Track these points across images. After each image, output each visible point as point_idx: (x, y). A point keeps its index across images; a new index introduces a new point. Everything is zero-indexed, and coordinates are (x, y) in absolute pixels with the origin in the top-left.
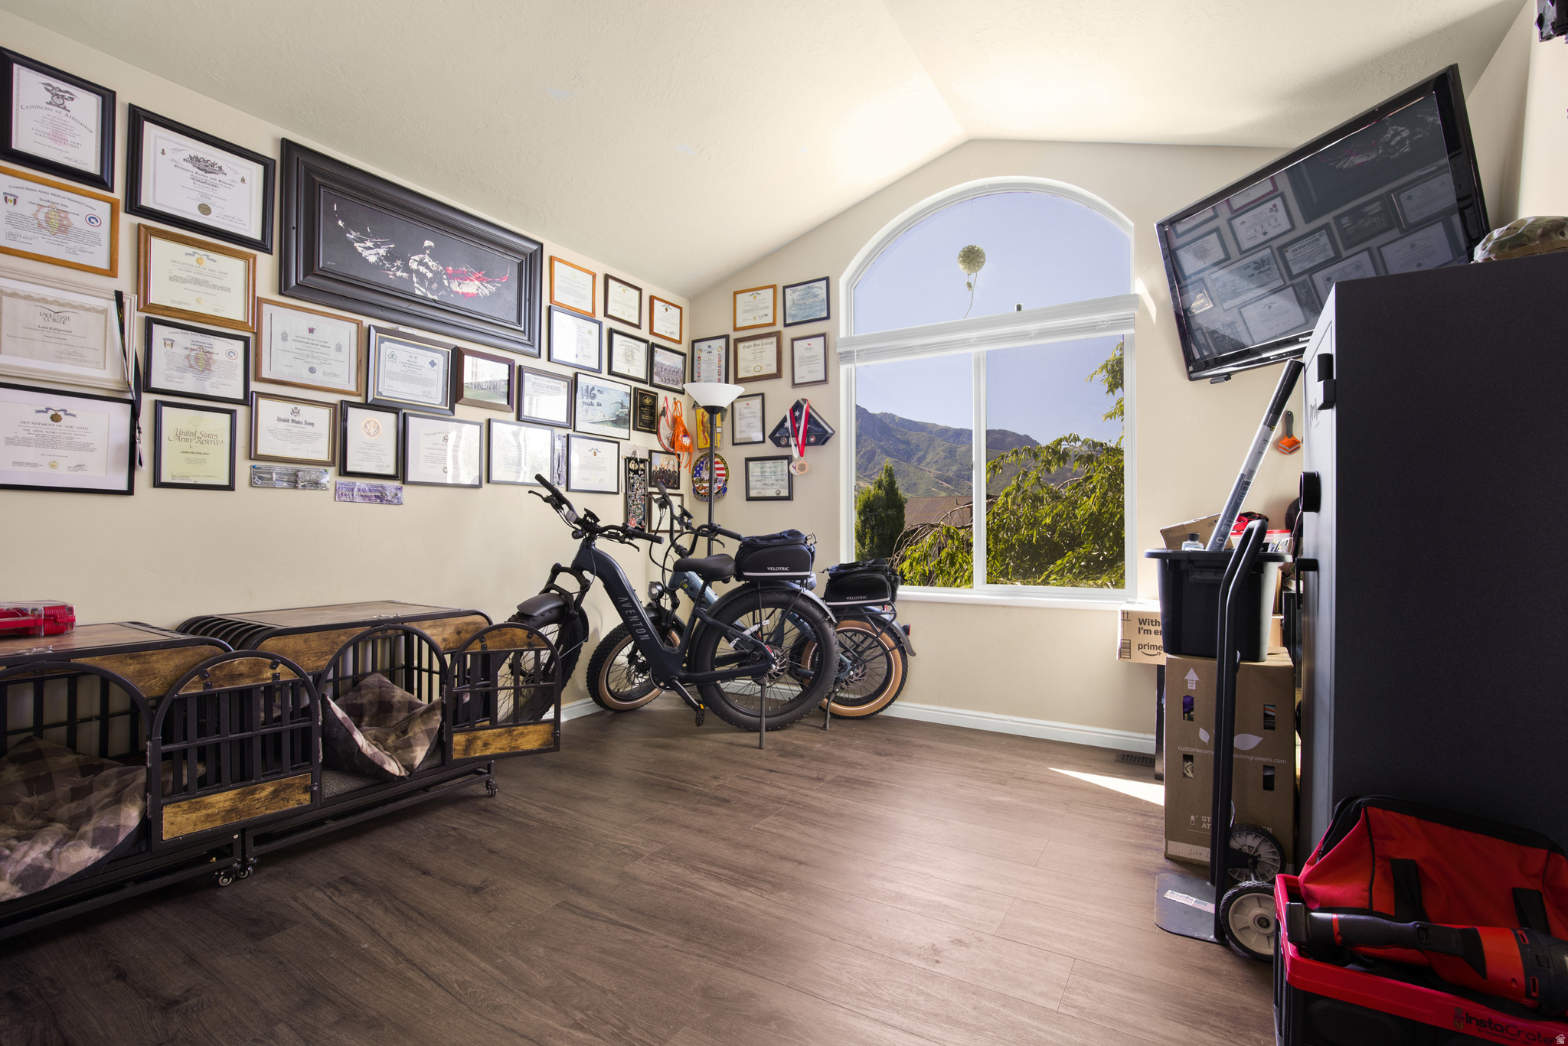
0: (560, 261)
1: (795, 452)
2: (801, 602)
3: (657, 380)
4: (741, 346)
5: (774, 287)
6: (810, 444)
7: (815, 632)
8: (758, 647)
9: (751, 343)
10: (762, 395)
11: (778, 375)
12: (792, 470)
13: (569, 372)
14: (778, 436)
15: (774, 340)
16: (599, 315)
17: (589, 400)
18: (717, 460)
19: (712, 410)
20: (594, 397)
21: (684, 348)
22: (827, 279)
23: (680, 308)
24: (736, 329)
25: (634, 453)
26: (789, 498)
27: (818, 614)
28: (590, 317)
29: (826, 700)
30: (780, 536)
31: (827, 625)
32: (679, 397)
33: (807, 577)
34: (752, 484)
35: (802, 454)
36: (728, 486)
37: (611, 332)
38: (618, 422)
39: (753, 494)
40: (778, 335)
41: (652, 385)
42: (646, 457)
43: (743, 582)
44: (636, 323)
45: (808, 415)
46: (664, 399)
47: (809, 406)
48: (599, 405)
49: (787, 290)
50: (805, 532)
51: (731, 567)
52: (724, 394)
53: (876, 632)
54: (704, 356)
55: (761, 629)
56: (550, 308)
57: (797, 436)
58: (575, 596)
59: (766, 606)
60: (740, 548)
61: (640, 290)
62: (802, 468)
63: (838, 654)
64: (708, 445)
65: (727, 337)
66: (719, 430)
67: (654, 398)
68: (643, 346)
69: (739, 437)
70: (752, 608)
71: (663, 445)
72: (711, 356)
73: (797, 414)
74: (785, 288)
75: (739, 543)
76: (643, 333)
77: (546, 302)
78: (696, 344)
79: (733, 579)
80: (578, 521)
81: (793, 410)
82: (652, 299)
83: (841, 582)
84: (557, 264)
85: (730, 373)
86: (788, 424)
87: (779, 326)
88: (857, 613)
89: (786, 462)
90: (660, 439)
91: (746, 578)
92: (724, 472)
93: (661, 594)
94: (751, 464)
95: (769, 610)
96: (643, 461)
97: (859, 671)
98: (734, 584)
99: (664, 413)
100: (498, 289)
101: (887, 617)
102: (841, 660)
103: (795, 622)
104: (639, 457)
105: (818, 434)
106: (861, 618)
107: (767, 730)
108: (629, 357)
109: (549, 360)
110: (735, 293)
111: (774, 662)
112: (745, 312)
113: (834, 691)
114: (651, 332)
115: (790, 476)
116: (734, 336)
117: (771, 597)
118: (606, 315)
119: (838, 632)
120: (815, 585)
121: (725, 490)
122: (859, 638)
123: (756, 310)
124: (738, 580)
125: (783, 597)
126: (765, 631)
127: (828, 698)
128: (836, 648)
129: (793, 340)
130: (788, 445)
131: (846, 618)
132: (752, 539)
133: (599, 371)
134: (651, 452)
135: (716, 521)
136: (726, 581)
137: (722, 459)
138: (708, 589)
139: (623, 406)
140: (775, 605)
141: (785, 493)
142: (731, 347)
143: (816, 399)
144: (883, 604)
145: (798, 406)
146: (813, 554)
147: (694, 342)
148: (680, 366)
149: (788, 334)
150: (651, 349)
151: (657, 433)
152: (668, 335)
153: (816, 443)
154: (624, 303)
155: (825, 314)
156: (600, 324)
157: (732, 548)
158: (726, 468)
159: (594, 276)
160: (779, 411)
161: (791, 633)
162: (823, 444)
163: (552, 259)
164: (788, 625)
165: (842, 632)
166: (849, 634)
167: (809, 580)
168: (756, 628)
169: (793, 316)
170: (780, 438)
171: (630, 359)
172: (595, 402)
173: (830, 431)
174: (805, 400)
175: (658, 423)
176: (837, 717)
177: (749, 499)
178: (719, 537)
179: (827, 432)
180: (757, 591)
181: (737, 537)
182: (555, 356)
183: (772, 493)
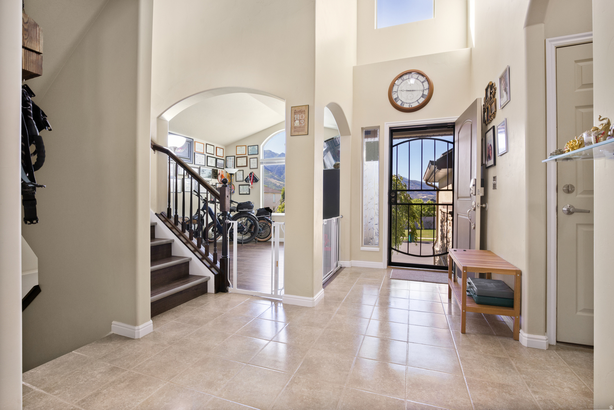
0: (197, 142)
1: (250, 184)
2: (251, 216)
3: (218, 166)
4: (238, 159)
5: (246, 146)
6: (254, 182)
7: (254, 223)
8: (242, 226)
9: (241, 158)
10: (243, 170)
11: (247, 166)
12: (250, 188)
13: (198, 167)
14: (246, 180)
15: (246, 158)
16: (205, 153)
17: (203, 173)
18: (232, 185)
19: (231, 174)
20: (204, 172)
21: (224, 158)
22: (258, 145)
23: (223, 149)
24: (237, 155)
25: (213, 184)
26: (249, 194)
27: (254, 219)
28: (203, 154)
29: (256, 238)
30: (246, 203)
31: (256, 221)
32: (223, 170)
33: (252, 211)
34: (240, 190)
35: (252, 184)
36: (235, 191)
37: (207, 157)
38: (209, 177)
39: (241, 193)
40: (247, 157)
41: (217, 168)
42: (215, 185)
43: (238, 212)
44: (213, 154)
45: (253, 176)
46: (219, 171)
47: (254, 174)
48: (205, 173)
49: (249, 147)
50: (251, 202)
51: (236, 209)
52: (233, 171)
53: (267, 222)
54: (229, 160)
55: (242, 222)
56: (195, 153)
57: (251, 181)
58: (203, 215)
59: (243, 217)
60: (238, 205)
61: (214, 146)
62: (252, 187)
63: (259, 227)
64: (230, 181)
65: (235, 156)
66: (232, 178)
67: (217, 170)
68: (215, 159)
69: (237, 180)
70: (240, 217)
71: (219, 182)
72: (230, 161)
73: (251, 175)
74: (248, 146)
75: (237, 204)
76: (215, 156)
77: (194, 152)
78: (227, 157)
79: (236, 212)
80: (204, 200)
81: (250, 174)
82: (216, 148)
83: (260, 212)
84: (196, 143)
85: (235, 166)
86: (249, 177)
87: (247, 155)
88: (263, 219)
89: (248, 186)
90: (218, 180)
91: (239, 211)
92: (234, 188)
93: (220, 216)
94: (240, 186)
95: (244, 218)
96: (214, 186)
97: (264, 231)
98: (236, 213)
99: (219, 174)
100: (184, 150)
101: (270, 219)
102: (260, 229)
103: (250, 221)
104: (213, 185)
105: (256, 180)
106: (264, 220)
107: (243, 244)
108: (211, 162)
109: (194, 164)
110: (237, 146)
111: (245, 229)
112: (239, 151)
113: (258, 236)
114: (216, 155)
115: (249, 189)
116: (236, 156)
117: (244, 215)
118: (206, 153)
119: (259, 223)
120: (254, 212)
121: (234, 192)
122: (264, 224)
123: (241, 151)
124: (237, 212)
125: (247, 215)
126: (243, 222)
127: (257, 237)
128: (258, 226)
129: (250, 158)
130: (249, 182)
131: (261, 220)
132: (240, 203)
133: (205, 166)
134: (216, 183)
135: (232, 199)
136: (235, 212)
137: (233, 185)
138: (230, 214)
139: (210, 173)
140: (246, 217)
141: (248, 193)
142: (236, 159)
143: (255, 172)
144: (268, 217)
145: (251, 174)
146: (253, 206)
147: (226, 157)
148: (223, 163)
149: (249, 157)
150: (216, 159)
151: (218, 179)
152: (220, 156)
153: (255, 182)
154: (210, 150)
155: (257, 153)
156: (205, 155)
157: (236, 205)
158: (234, 187)
159: (204, 144)
160: (247, 174)
161: (249, 223)
162: (257, 182)
163: (195, 142)
164: (248, 221)
165: (260, 223)
166: (262, 223)
167: (252, 212)
168: (241, 222)
169: (250, 153)
170: (247, 180)
171: (212, 162)
172: (204, 173)
173: (258, 179)
174: (253, 172)
175: (218, 176)
176: (259, 241)
177: (240, 194)
178: (233, 203)
179: (257, 180)
180: (241, 214)
181: (237, 203)
182: (196, 163)
183: (245, 193)
